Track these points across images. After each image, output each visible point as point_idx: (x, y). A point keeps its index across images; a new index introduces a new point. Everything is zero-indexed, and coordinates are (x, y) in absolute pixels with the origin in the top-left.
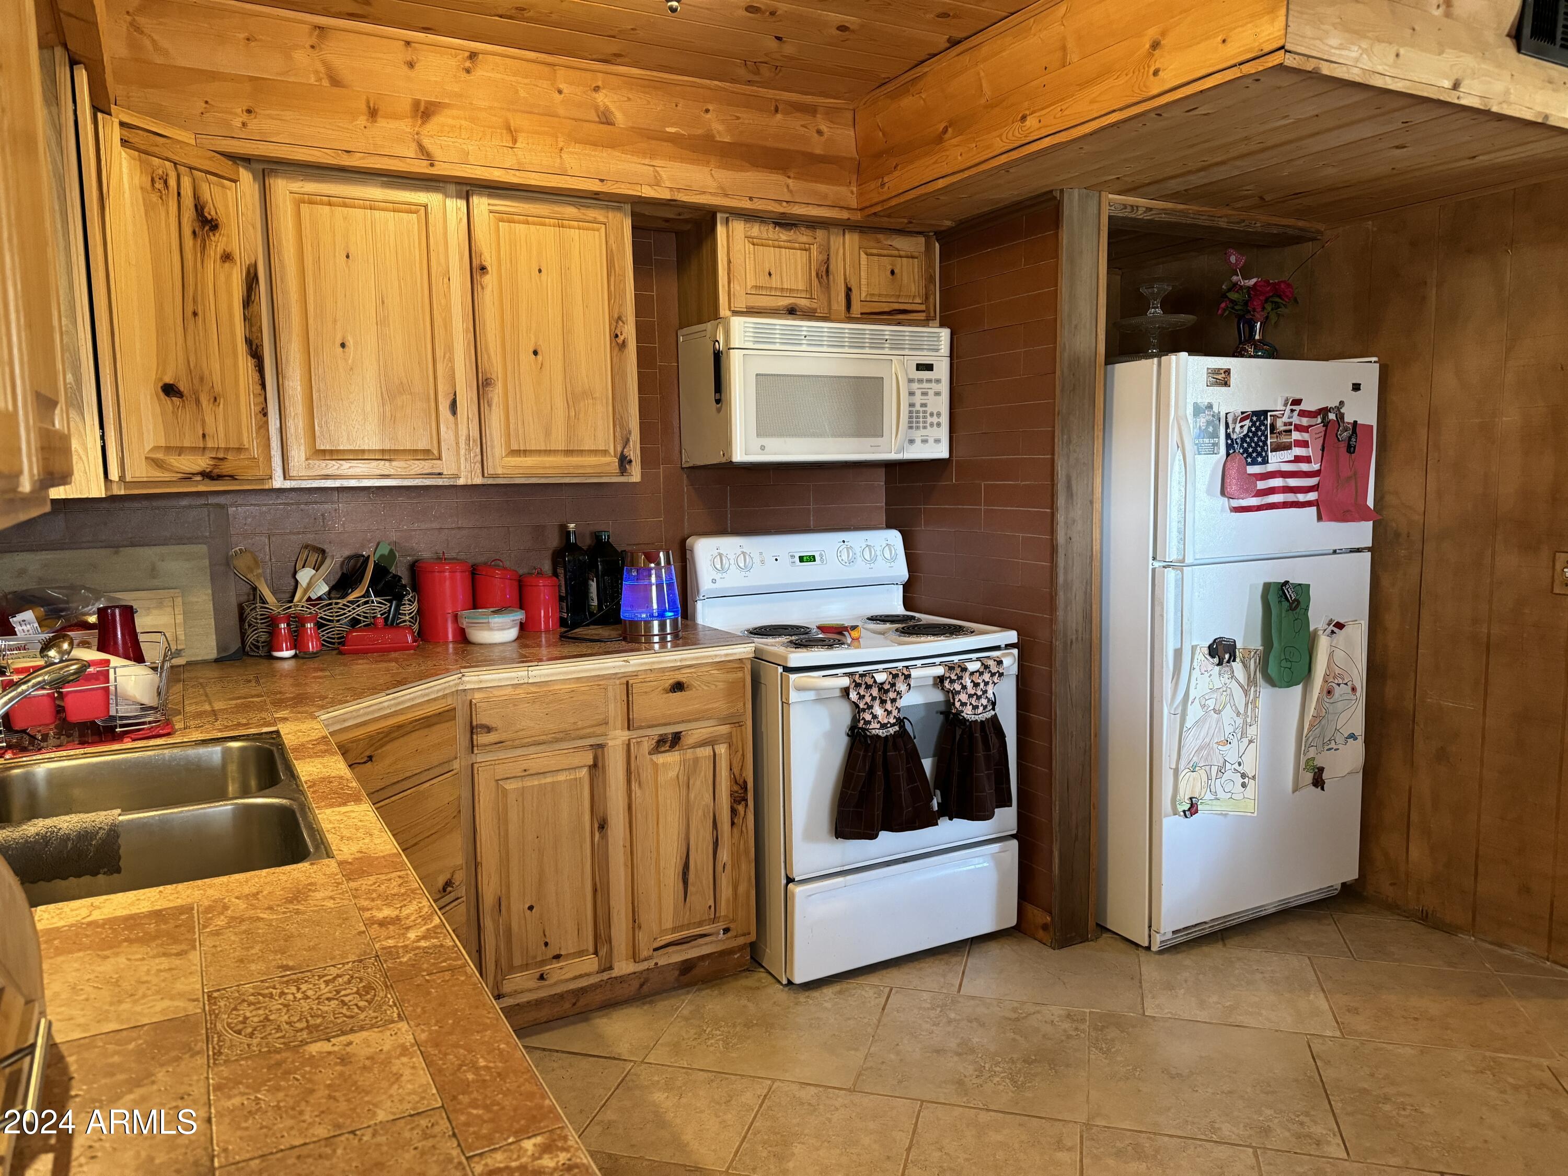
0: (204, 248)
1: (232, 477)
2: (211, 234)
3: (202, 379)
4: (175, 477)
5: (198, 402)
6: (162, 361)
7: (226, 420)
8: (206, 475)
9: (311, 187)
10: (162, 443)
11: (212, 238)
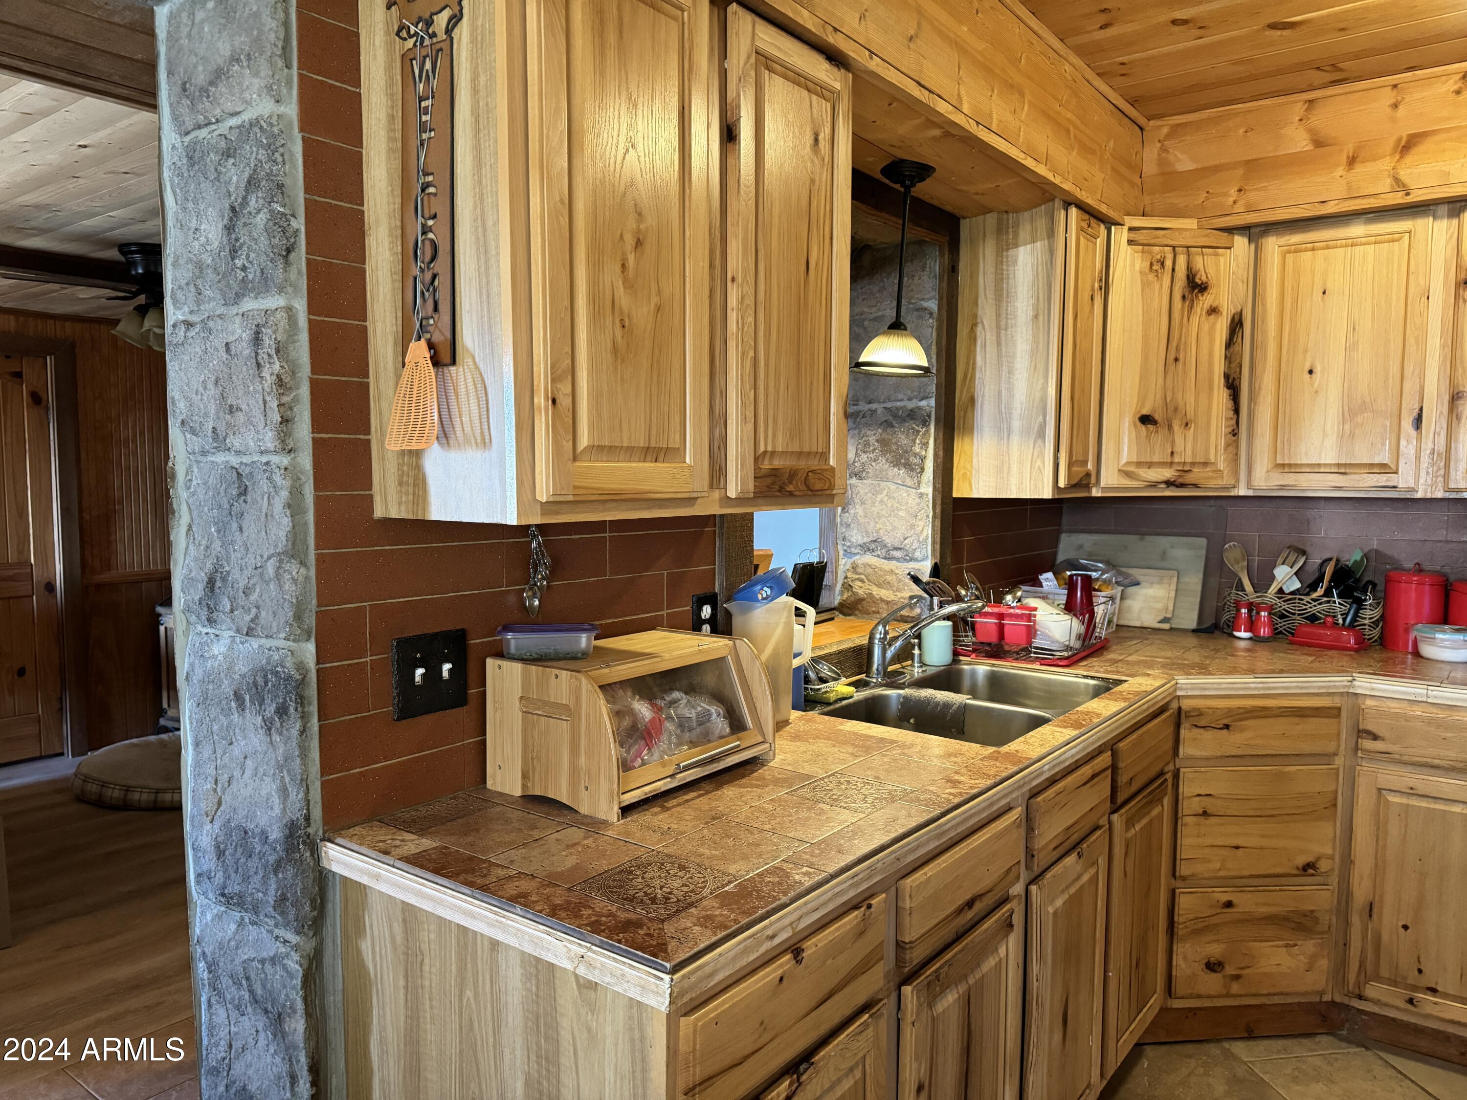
0: (1191, 307)
1: (1196, 486)
2: (1200, 295)
3: (1176, 409)
4: (1141, 484)
5: (1170, 427)
6: (1142, 398)
7: (1195, 439)
8: (1169, 483)
9: (1295, 238)
10: (1134, 459)
11: (1201, 298)
